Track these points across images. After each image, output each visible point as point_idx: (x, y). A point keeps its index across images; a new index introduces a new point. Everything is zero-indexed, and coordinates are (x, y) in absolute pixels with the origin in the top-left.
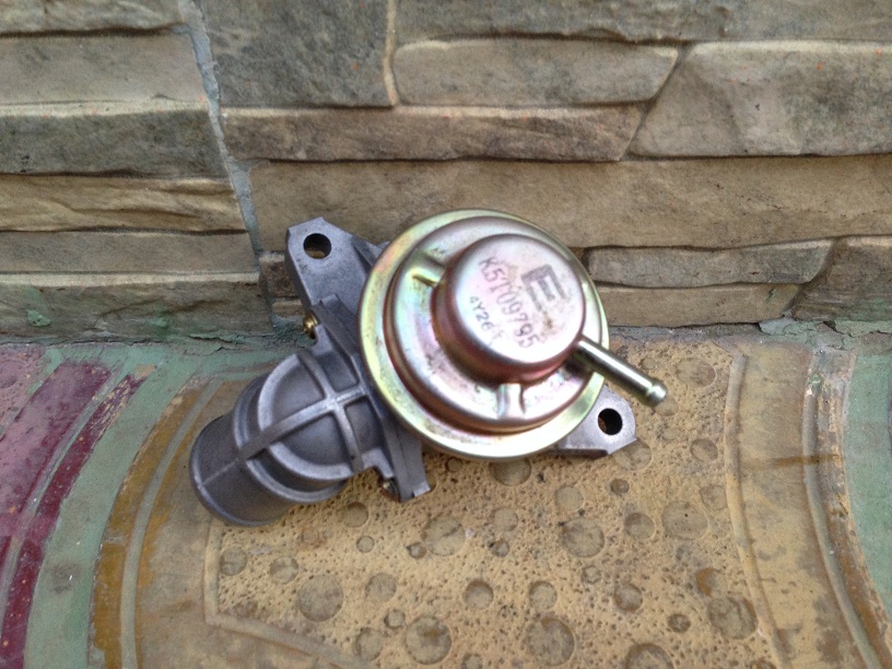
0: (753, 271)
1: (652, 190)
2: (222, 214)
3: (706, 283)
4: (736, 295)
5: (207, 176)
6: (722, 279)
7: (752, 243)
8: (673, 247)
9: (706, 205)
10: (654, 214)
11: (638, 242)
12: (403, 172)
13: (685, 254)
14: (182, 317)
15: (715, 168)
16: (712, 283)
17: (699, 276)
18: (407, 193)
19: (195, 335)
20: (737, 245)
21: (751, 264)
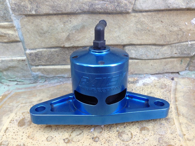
0: (175, 52)
1: (142, 23)
2: (12, 35)
3: (161, 57)
4: (171, 62)
5: (7, 22)
6: (166, 56)
7: (174, 42)
8: (150, 45)
9: (159, 28)
10: (143, 32)
11: (139, 43)
12: (65, 18)
13: (154, 47)
14: (5, 73)
15: (160, 14)
16: (163, 57)
17: (159, 55)
18: (67, 26)
19: (9, 80)
20: (170, 43)
21: (174, 50)
